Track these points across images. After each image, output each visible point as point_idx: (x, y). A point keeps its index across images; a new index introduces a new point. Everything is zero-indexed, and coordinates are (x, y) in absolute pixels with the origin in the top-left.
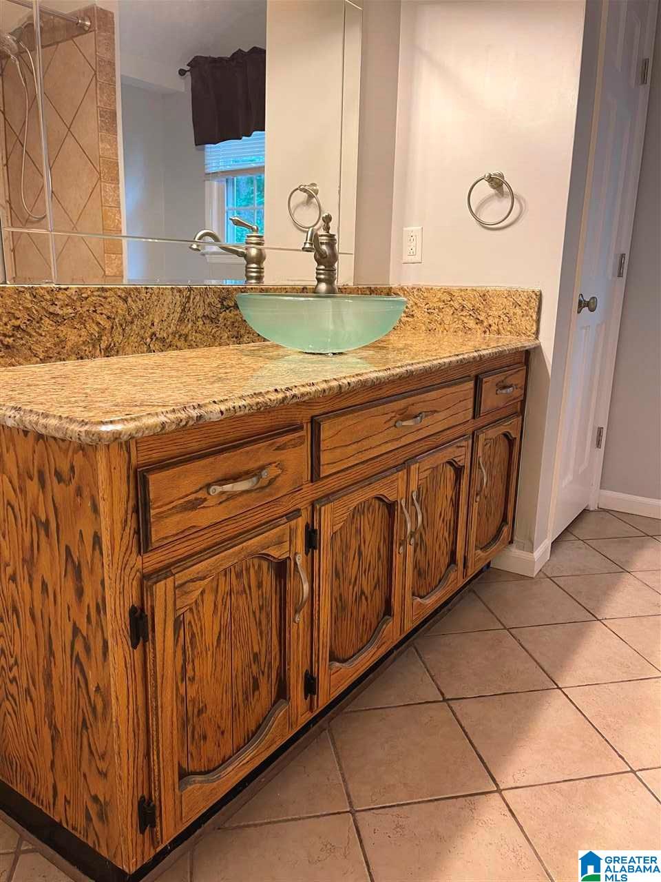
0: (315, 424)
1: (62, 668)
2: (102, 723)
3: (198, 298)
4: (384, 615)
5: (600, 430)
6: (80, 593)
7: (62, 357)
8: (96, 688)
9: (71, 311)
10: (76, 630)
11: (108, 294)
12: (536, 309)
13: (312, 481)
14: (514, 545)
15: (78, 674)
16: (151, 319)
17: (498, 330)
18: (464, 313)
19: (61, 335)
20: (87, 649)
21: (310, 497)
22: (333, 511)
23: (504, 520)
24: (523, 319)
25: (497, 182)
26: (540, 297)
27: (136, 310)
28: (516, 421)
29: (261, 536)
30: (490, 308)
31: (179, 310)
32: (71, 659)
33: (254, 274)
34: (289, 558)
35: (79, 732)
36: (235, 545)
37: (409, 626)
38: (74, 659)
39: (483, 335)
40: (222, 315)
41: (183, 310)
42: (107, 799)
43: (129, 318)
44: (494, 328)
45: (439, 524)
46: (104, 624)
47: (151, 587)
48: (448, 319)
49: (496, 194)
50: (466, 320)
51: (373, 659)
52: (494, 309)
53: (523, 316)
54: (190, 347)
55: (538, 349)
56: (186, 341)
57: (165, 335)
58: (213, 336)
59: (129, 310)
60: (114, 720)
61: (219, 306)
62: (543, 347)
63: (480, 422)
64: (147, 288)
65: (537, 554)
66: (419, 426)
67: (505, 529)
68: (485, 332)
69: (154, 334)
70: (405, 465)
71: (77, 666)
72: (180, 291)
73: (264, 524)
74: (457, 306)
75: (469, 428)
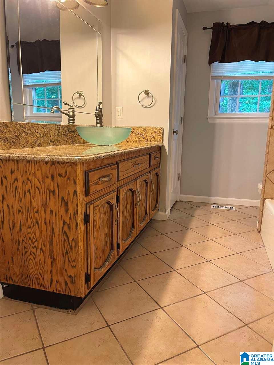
0: (117, 163)
1: (58, 236)
2: (74, 251)
3: (62, 128)
4: (132, 228)
5: (179, 174)
6: (67, 211)
7: (28, 147)
8: (72, 239)
9: (29, 131)
10: (64, 223)
11: (39, 126)
12: (162, 133)
13: (117, 181)
14: (159, 211)
15: (65, 237)
16: (50, 135)
17: (150, 140)
18: (139, 135)
19: (27, 139)
20: (69, 228)
21: (117, 186)
22: (122, 191)
23: (157, 202)
24: (158, 137)
25: (147, 93)
26: (163, 129)
27: (46, 132)
28: (158, 169)
29: (108, 196)
30: (147, 133)
31: (57, 132)
32: (62, 232)
33: (72, 122)
34: (114, 204)
35: (64, 256)
36: (104, 198)
37: (138, 233)
38: (63, 232)
39: (145, 142)
40: (68, 134)
41: (58, 132)
42: (75, 275)
43: (44, 134)
44: (149, 140)
45: (143, 200)
46: (77, 218)
47: (89, 206)
48: (133, 137)
49: (147, 97)
50: (140, 138)
51: (131, 241)
52: (149, 134)
53: (158, 136)
54: (60, 145)
55: (163, 146)
56: (59, 142)
57: (54, 141)
58: (66, 141)
59: (45, 131)
60: (79, 247)
61: (68, 131)
62: (165, 145)
63: (151, 168)
64: (49, 124)
65: (167, 213)
66: (139, 167)
67: (158, 205)
68: (146, 141)
69: (51, 140)
70: (136, 179)
71: (64, 235)
72: (57, 126)
73: (108, 193)
74: (136, 133)
75: (148, 170)
